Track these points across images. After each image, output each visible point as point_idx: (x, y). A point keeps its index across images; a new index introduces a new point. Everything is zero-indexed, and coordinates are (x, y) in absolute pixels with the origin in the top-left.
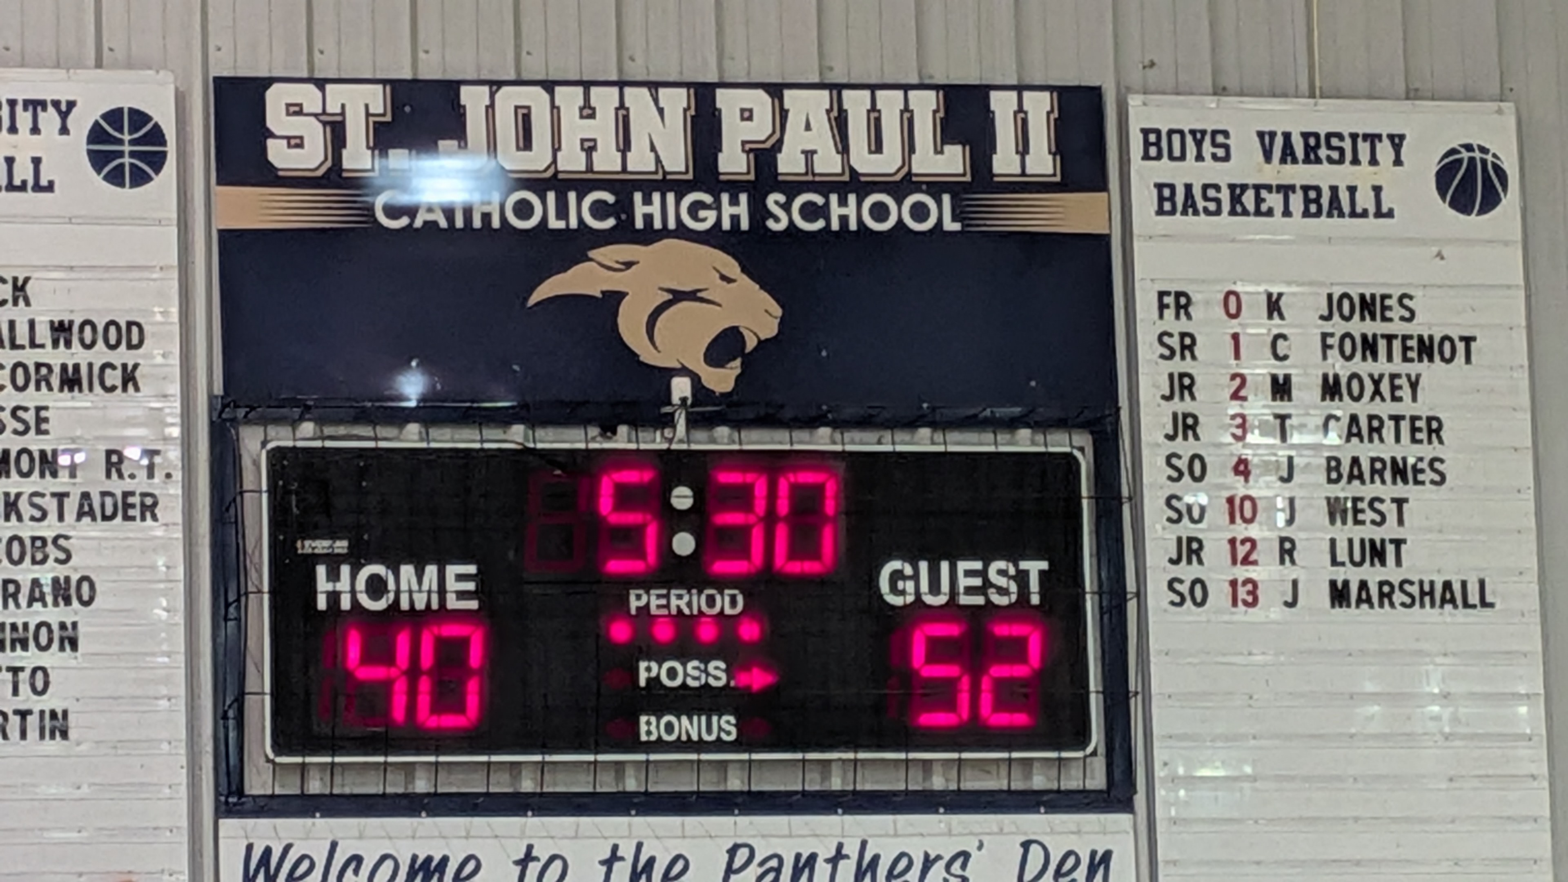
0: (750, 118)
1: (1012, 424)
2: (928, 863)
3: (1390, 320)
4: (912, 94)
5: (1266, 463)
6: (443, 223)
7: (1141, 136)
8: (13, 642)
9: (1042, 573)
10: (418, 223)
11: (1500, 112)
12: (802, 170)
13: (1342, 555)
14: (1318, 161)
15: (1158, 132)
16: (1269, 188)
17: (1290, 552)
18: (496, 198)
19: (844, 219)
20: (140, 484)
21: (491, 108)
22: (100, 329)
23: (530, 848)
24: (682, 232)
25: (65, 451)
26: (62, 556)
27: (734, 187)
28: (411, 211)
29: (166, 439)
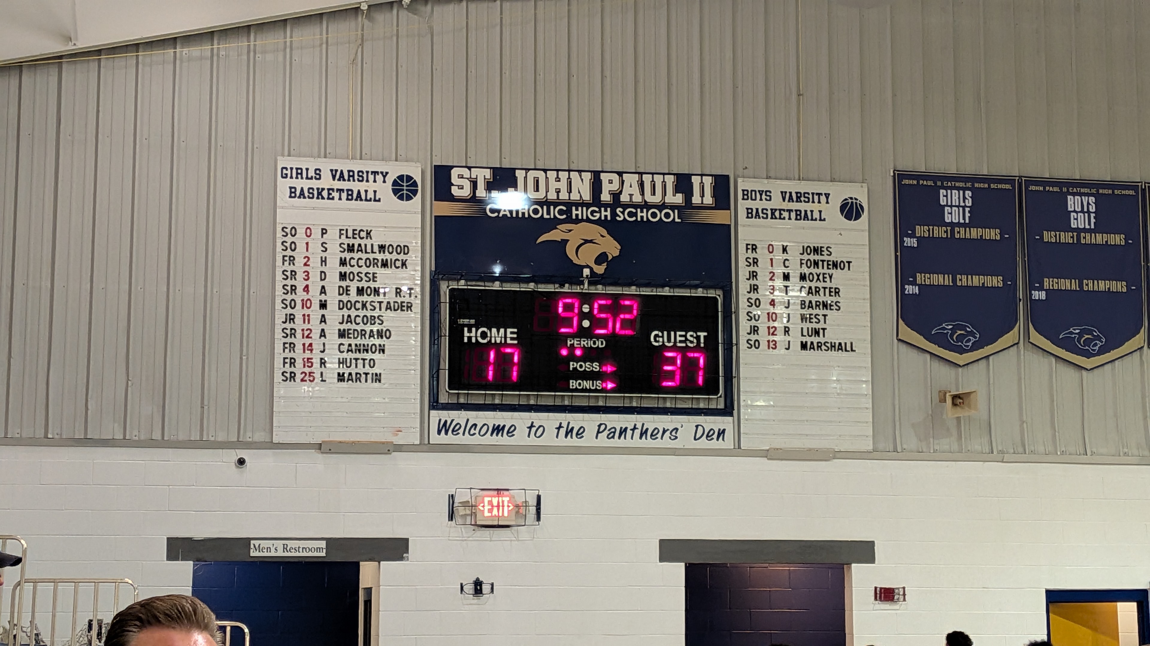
0: (612, 183)
1: (696, 287)
2: (664, 431)
3: (823, 255)
4: (665, 176)
5: (781, 302)
6: (509, 215)
7: (742, 192)
8: (364, 350)
9: (705, 336)
10: (501, 215)
11: (862, 187)
12: (629, 201)
13: (805, 333)
14: (801, 201)
15: (747, 191)
16: (784, 210)
17: (788, 332)
18: (527, 208)
19: (642, 217)
20: (407, 299)
21: (526, 178)
22: (395, 247)
23: (532, 423)
24: (588, 220)
25: (382, 288)
26: (380, 322)
27: (606, 206)
28: (499, 211)
29: (416, 285)
